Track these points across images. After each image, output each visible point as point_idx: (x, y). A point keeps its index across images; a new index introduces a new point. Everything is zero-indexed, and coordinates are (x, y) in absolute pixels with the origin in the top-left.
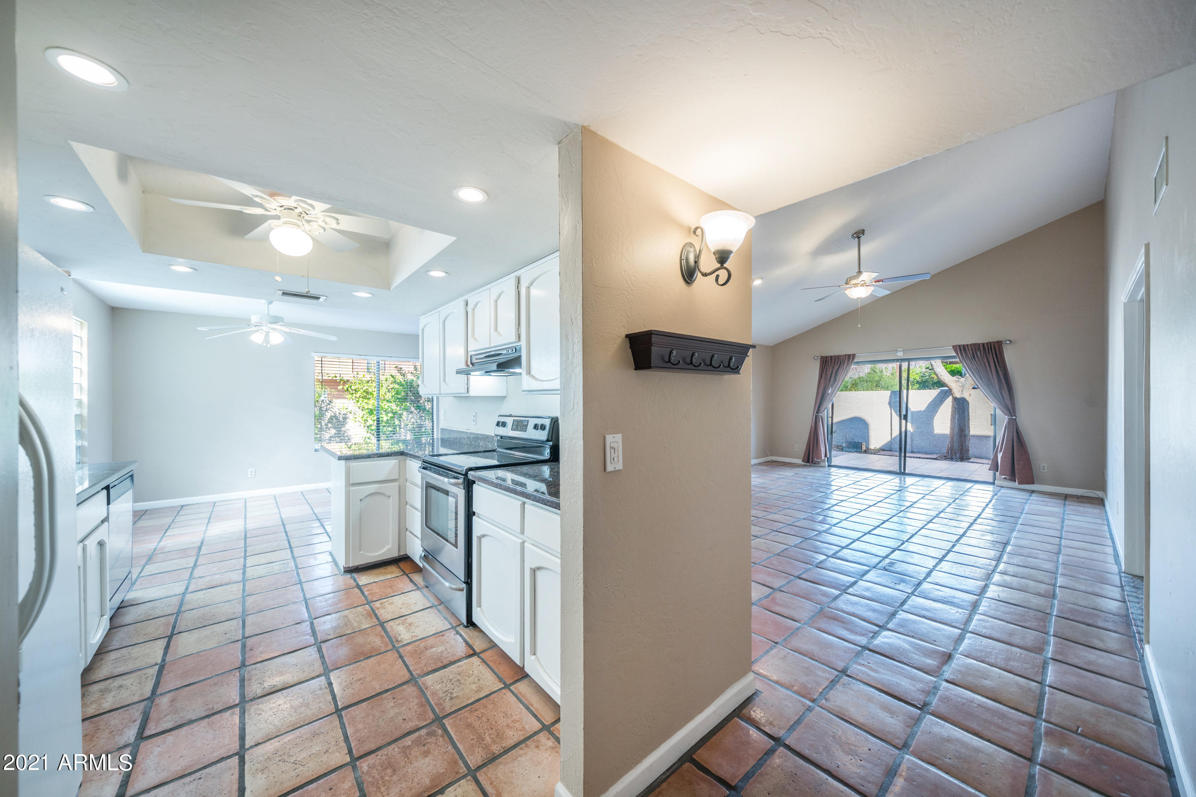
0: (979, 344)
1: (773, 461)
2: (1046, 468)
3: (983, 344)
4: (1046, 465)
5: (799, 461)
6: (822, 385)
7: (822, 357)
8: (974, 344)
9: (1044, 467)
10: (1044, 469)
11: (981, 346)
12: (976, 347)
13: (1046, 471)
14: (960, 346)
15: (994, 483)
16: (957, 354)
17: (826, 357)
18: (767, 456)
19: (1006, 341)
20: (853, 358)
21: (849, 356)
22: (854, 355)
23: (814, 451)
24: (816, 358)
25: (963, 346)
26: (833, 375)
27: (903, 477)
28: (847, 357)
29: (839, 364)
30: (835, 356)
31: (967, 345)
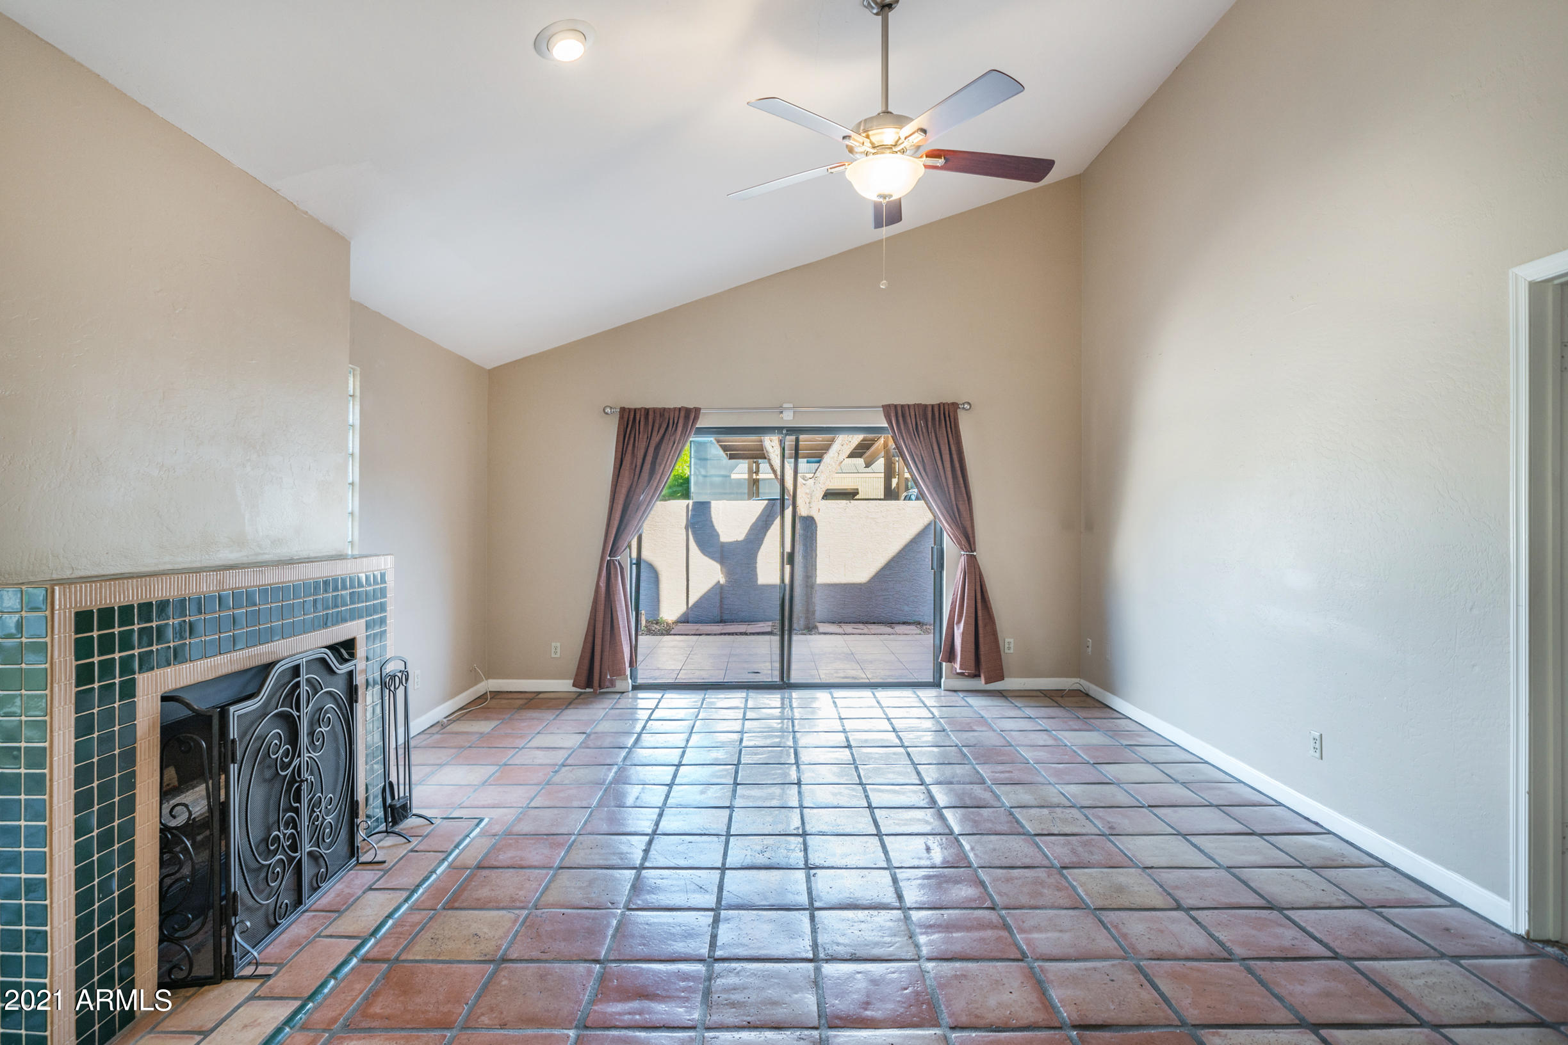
0: (926, 406)
1: (496, 694)
2: (1012, 646)
3: (933, 406)
4: (1012, 640)
5: (565, 685)
6: (625, 483)
7: (623, 410)
8: (919, 405)
9: (1009, 643)
10: (1009, 648)
11: (930, 409)
12: (922, 410)
13: (1012, 651)
14: (896, 406)
15: (937, 685)
16: (890, 423)
17: (635, 410)
18: (476, 681)
19: (963, 404)
20: (696, 418)
21: (688, 411)
22: (697, 410)
23: (606, 653)
24: (608, 410)
25: (902, 406)
26: (649, 459)
27: (786, 693)
28: (682, 414)
29: (662, 431)
30: (654, 410)
31: (909, 406)
